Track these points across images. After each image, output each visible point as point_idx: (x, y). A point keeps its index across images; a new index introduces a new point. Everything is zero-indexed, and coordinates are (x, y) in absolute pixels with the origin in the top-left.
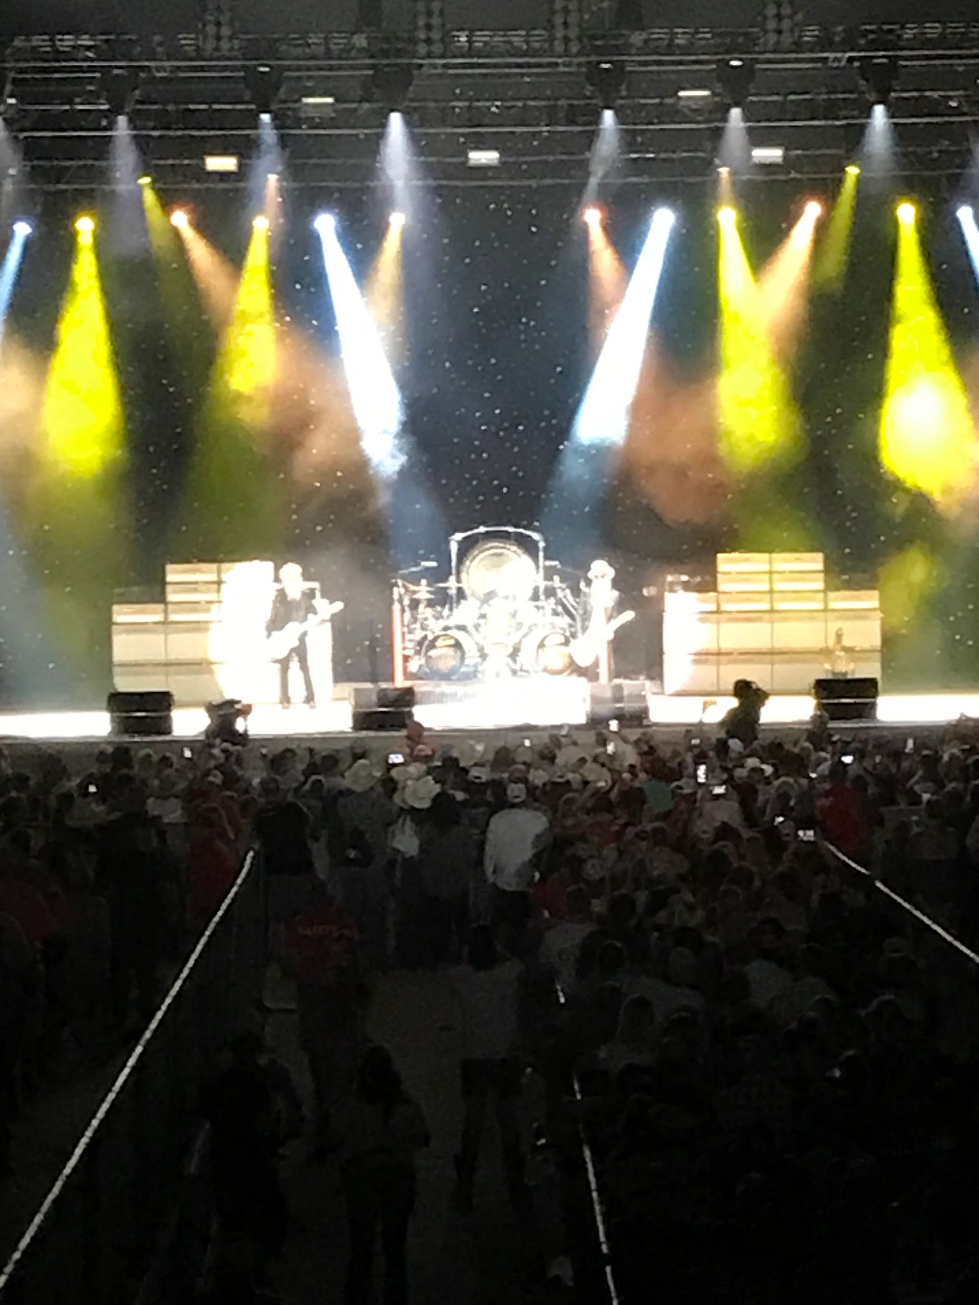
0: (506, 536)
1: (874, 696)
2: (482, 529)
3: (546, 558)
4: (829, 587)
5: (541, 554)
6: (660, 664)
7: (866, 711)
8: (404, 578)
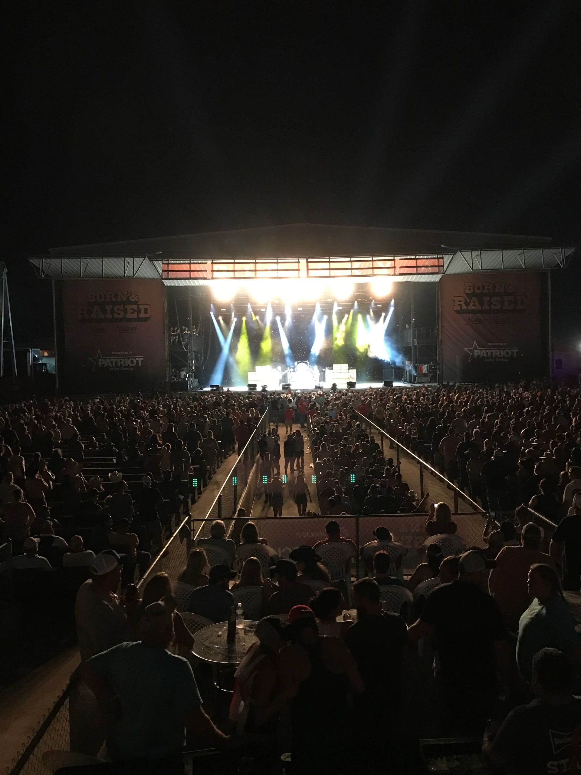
0: (303, 362)
1: (355, 384)
2: (300, 361)
3: (309, 365)
4: (349, 369)
5: (308, 364)
6: (325, 380)
7: (354, 387)
8: (289, 368)
